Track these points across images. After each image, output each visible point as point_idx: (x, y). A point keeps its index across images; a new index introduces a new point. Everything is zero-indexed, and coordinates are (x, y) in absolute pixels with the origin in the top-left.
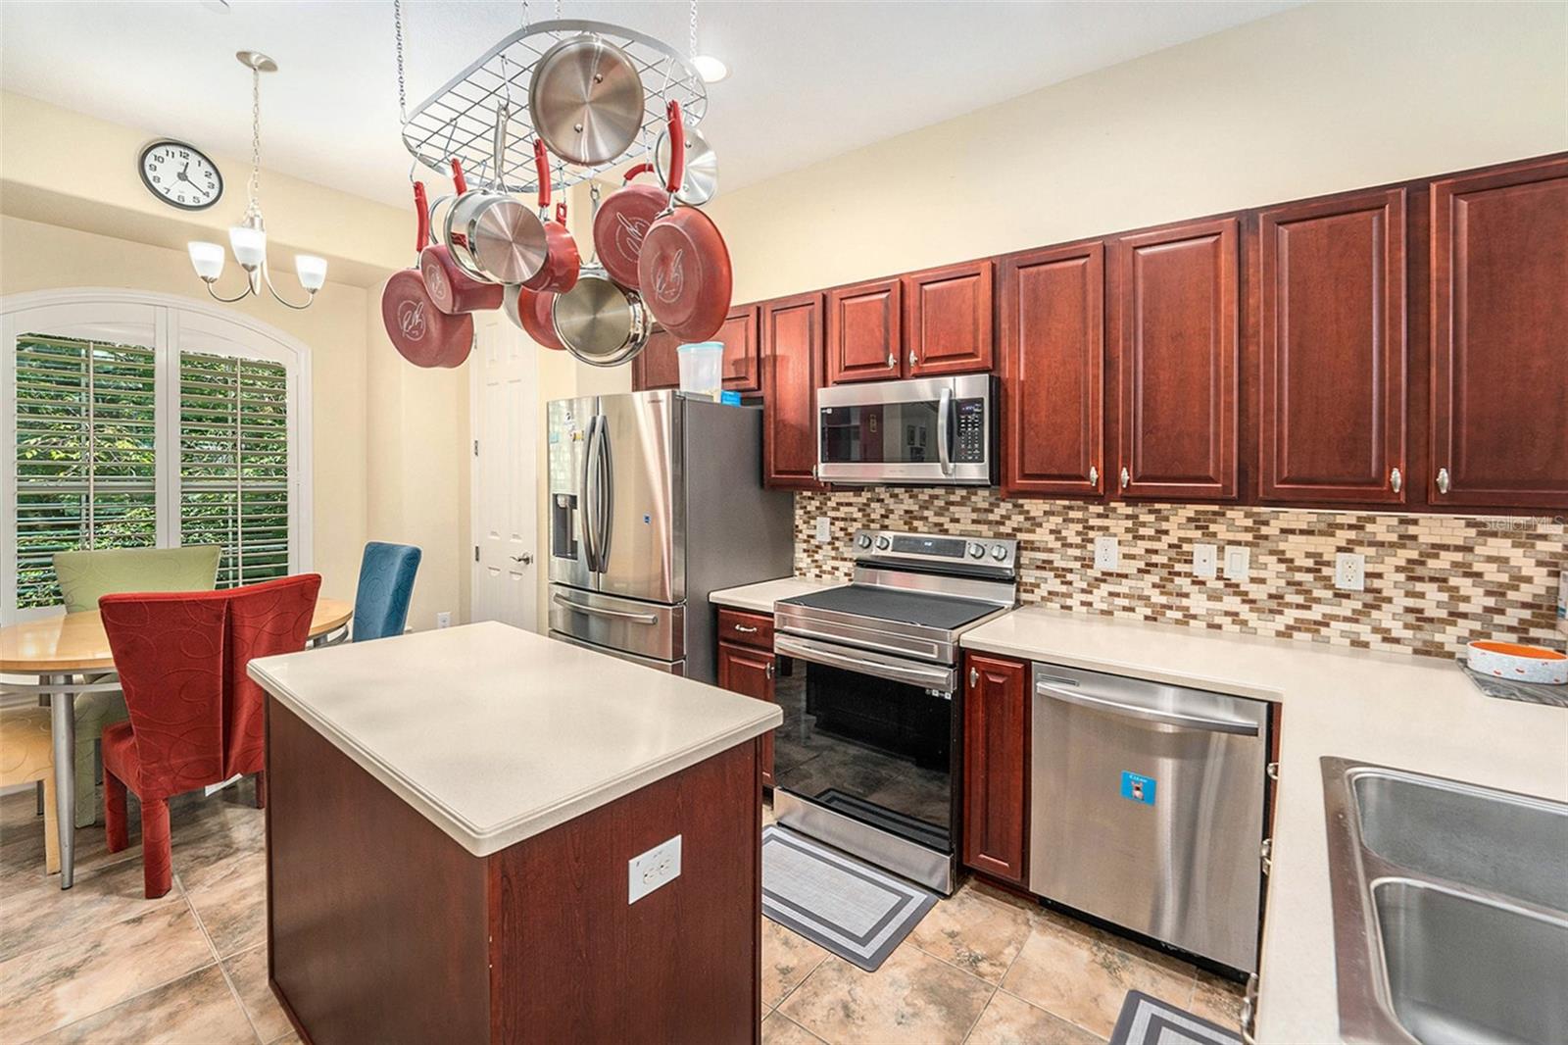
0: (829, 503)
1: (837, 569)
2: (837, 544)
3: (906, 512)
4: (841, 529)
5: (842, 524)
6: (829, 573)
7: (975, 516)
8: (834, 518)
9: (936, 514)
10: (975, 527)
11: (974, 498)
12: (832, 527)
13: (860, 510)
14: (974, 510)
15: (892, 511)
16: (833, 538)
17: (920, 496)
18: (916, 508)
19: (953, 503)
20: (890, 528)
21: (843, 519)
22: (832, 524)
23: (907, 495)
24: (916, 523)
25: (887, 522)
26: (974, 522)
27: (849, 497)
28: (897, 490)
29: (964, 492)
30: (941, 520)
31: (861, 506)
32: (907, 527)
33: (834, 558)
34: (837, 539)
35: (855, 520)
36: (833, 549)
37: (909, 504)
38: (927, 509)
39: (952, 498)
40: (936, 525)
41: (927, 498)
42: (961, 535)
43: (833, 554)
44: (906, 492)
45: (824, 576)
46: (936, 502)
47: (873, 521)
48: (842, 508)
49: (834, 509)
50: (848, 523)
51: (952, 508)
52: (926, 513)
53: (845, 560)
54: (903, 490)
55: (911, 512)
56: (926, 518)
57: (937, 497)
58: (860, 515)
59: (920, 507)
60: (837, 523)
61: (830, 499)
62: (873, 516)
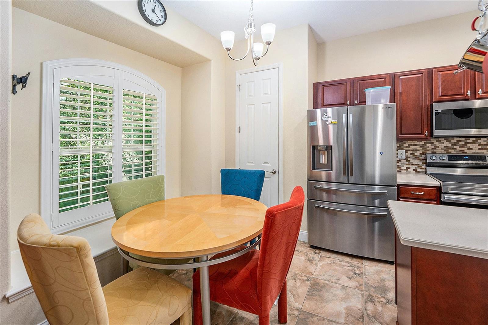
0: (404, 145)
1: (409, 168)
2: (409, 159)
3: (445, 147)
4: (411, 154)
5: (412, 152)
6: (405, 170)
7: (480, 147)
8: (407, 150)
9: (460, 147)
10: (480, 151)
11: (479, 141)
12: (406, 153)
13: (420, 147)
14: (479, 145)
15: (438, 147)
16: (406, 157)
17: (452, 141)
18: (451, 145)
19: (469, 143)
20: (437, 152)
21: (411, 150)
22: (406, 152)
23: (446, 141)
24: (450, 151)
25: (435, 151)
26: (479, 149)
27: (415, 142)
28: (440, 139)
29: (474, 139)
30: (463, 149)
31: (421, 145)
32: (446, 152)
33: (407, 164)
34: (409, 157)
35: (419, 150)
36: (407, 161)
37: (446, 143)
38: (455, 145)
39: (468, 141)
40: (460, 151)
41: (456, 141)
42: (473, 154)
43: (407, 163)
44: (445, 140)
45: (402, 171)
46: (460, 143)
47: (428, 150)
48: (411, 147)
49: (406, 147)
50: (414, 152)
51: (468, 145)
52: (455, 147)
53: (414, 165)
54: (443, 139)
55: (448, 146)
56: (456, 149)
57: (460, 141)
58: (421, 149)
59: (452, 145)
60: (408, 152)
61: (405, 144)
62: (428, 149)
